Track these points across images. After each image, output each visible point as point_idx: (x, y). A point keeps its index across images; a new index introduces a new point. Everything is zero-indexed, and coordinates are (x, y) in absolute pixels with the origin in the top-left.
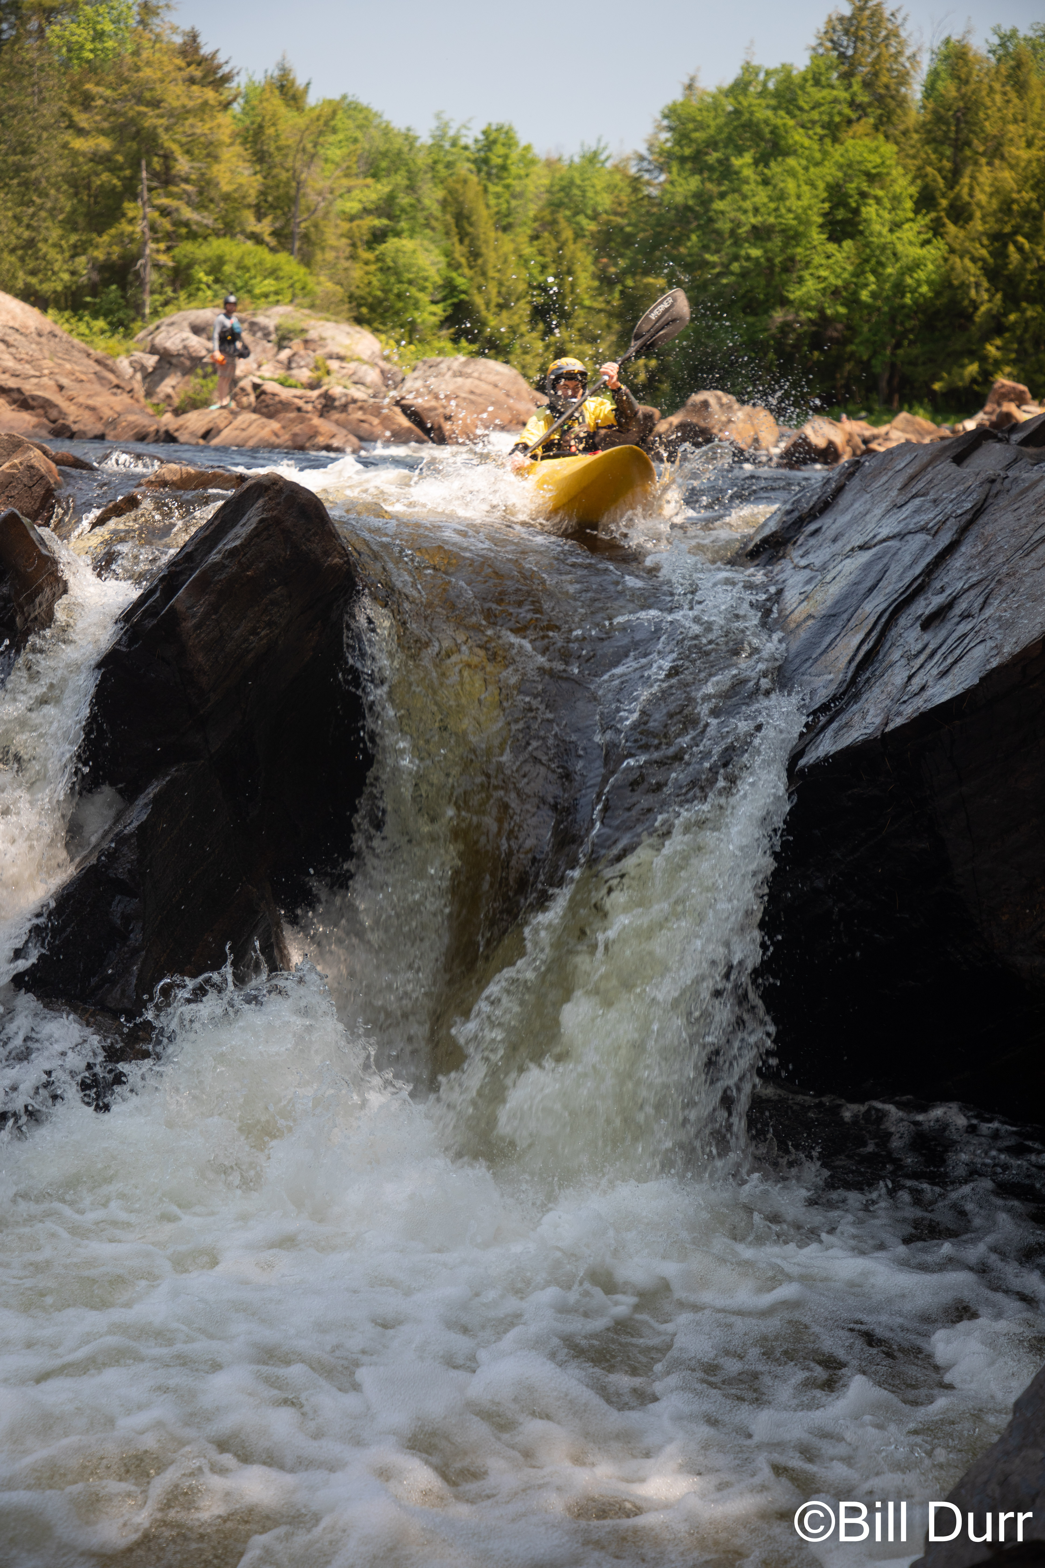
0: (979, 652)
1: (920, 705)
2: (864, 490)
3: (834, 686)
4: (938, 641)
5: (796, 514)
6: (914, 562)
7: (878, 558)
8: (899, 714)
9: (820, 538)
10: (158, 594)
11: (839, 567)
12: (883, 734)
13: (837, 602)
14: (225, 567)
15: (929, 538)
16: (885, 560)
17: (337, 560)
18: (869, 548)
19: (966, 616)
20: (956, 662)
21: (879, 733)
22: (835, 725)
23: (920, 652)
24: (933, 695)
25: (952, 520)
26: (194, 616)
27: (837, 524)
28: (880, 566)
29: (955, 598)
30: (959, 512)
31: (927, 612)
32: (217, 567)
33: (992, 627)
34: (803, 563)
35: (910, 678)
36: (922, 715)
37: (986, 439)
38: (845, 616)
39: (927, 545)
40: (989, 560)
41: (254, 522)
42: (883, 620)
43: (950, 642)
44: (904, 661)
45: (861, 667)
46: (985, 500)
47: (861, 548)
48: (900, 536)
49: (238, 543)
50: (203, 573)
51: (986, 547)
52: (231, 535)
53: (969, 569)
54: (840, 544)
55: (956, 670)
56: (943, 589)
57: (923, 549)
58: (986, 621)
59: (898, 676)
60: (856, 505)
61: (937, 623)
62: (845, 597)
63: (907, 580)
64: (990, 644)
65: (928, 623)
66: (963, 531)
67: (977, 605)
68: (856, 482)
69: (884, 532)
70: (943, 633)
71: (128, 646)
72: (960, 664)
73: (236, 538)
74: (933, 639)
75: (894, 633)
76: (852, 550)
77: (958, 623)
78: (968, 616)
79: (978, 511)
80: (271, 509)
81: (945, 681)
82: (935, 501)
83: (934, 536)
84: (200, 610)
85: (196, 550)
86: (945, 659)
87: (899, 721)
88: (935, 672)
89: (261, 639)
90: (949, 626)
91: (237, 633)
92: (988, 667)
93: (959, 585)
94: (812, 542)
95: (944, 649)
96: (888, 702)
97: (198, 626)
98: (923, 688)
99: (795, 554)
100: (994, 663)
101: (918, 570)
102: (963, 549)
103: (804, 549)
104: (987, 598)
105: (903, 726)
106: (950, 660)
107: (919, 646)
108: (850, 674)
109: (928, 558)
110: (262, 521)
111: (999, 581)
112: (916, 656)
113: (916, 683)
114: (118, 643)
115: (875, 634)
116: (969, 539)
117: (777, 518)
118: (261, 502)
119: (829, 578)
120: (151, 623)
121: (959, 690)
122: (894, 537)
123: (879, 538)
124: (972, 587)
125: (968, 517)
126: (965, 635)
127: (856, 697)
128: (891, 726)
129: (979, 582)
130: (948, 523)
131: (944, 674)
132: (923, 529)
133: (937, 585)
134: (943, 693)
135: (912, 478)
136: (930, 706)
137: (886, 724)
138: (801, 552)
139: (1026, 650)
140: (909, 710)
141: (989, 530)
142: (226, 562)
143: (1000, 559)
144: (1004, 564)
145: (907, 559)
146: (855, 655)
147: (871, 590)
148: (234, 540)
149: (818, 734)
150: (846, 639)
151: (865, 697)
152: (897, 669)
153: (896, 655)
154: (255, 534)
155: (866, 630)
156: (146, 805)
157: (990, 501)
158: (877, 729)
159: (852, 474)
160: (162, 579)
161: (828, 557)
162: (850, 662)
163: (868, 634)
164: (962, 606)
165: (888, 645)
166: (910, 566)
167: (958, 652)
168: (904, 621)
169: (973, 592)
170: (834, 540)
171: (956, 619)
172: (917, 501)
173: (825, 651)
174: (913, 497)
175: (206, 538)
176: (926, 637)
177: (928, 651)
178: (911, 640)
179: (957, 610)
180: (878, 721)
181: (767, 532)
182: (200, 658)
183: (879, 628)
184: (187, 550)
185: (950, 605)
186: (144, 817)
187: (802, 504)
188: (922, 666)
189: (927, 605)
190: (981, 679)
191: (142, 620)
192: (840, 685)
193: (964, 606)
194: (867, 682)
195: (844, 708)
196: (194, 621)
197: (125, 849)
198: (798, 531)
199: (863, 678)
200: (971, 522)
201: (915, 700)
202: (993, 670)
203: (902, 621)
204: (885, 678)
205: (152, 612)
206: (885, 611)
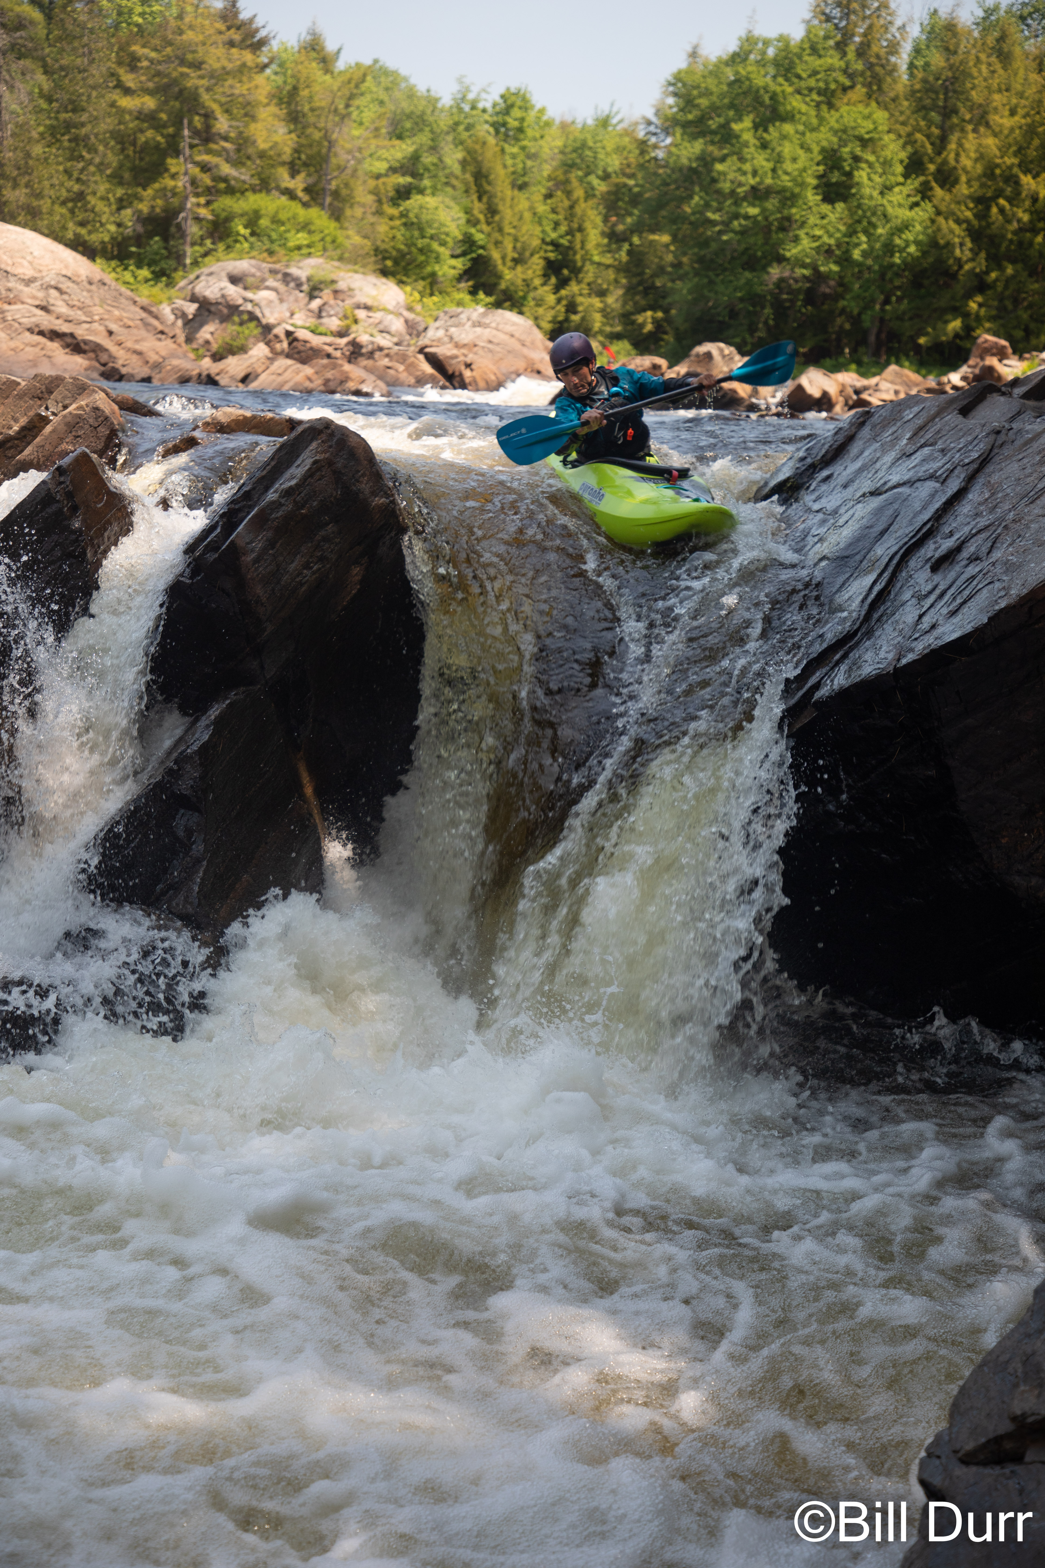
0: (987, 593)
1: (931, 641)
2: (874, 439)
3: (848, 624)
4: (948, 582)
5: (809, 461)
6: (924, 508)
7: (889, 503)
8: (912, 650)
9: (833, 483)
10: (218, 530)
11: (851, 512)
12: (895, 668)
13: (850, 545)
14: (281, 505)
15: (938, 485)
16: (896, 506)
17: (383, 500)
18: (880, 494)
19: (975, 559)
20: (965, 602)
21: (891, 668)
22: (849, 660)
23: (930, 593)
24: (944, 633)
25: (960, 469)
26: (252, 551)
27: (848, 471)
28: (891, 511)
29: (963, 542)
30: (967, 461)
31: (937, 555)
32: (275, 505)
33: (999, 569)
34: (816, 507)
35: (921, 616)
36: (932, 651)
37: (991, 392)
38: (858, 558)
39: (936, 491)
40: (995, 507)
41: (309, 462)
42: (895, 562)
43: (959, 583)
44: (914, 601)
45: (873, 606)
46: (991, 450)
47: (872, 494)
48: (910, 483)
49: (293, 482)
50: (262, 511)
51: (993, 494)
52: (287, 475)
53: (977, 514)
54: (850, 489)
55: (965, 609)
56: (951, 534)
57: (933, 496)
58: (994, 564)
59: (909, 615)
60: (866, 453)
61: (946, 565)
62: (857, 540)
63: (917, 525)
64: (997, 585)
65: (938, 565)
66: (971, 479)
67: (985, 550)
68: (866, 432)
69: (894, 479)
70: (952, 575)
71: (191, 578)
72: (969, 604)
73: (292, 478)
74: (942, 580)
75: (904, 574)
76: (864, 495)
77: (967, 566)
78: (977, 559)
79: (984, 461)
80: (325, 452)
81: (955, 620)
82: (943, 450)
83: (943, 483)
84: (258, 545)
85: (253, 489)
86: (954, 599)
87: (910, 657)
88: (945, 611)
89: (314, 573)
90: (957, 568)
91: (293, 566)
92: (996, 608)
93: (968, 529)
94: (824, 487)
95: (953, 590)
96: (899, 639)
97: (256, 561)
98: (933, 627)
99: (808, 498)
100: (1003, 604)
101: (927, 515)
102: (970, 496)
103: (817, 494)
104: (994, 543)
105: (914, 662)
106: (959, 601)
107: (929, 587)
108: (863, 613)
109: (937, 505)
110: (315, 462)
111: (1006, 527)
112: (927, 596)
113: (927, 621)
114: (182, 575)
115: (886, 575)
116: (977, 487)
117: (791, 464)
118: (314, 445)
119: (841, 521)
120: (212, 557)
121: (969, 628)
122: (904, 484)
123: (889, 484)
124: (979, 532)
125: (975, 466)
126: (973, 577)
127: (869, 634)
128: (904, 661)
129: (986, 528)
130: (956, 472)
131: (953, 613)
132: (932, 477)
133: (946, 530)
134: (953, 631)
135: (921, 428)
136: (940, 643)
137: (899, 660)
138: (813, 497)
139: (1033, 592)
140: (920, 647)
141: (995, 478)
142: (283, 501)
143: (1007, 506)
144: (1010, 510)
145: (917, 506)
146: (867, 595)
147: (882, 533)
148: (289, 480)
149: (832, 669)
150: (858, 580)
151: (877, 633)
152: (908, 608)
153: (907, 595)
154: (309, 474)
155: (878, 571)
156: (208, 726)
157: (996, 451)
158: (889, 664)
159: (863, 424)
160: (222, 516)
161: (839, 502)
162: (863, 601)
163: (880, 575)
164: (970, 550)
165: (899, 585)
166: (920, 512)
167: (967, 593)
169: (980, 537)
170: (845, 486)
171: (964, 562)
172: (926, 450)
173: (839, 590)
174: (922, 447)
175: (263, 478)
176: (937, 578)
177: (937, 592)
178: (921, 581)
179: (965, 554)
180: (890, 656)
181: (781, 477)
182: (259, 590)
183: (891, 569)
184: (245, 489)
185: (958, 549)
186: (206, 737)
187: (814, 451)
188: (932, 606)
189: (937, 549)
190: (990, 619)
191: (204, 553)
192: (854, 622)
193: (972, 549)
194: (879, 620)
195: (858, 644)
196: (253, 555)
197: (188, 767)
198: (811, 477)
199: (876, 616)
200: (978, 471)
201: (926, 637)
202: (1001, 610)
203: (913, 563)
204: (897, 616)
205: (213, 547)
206: (896, 553)
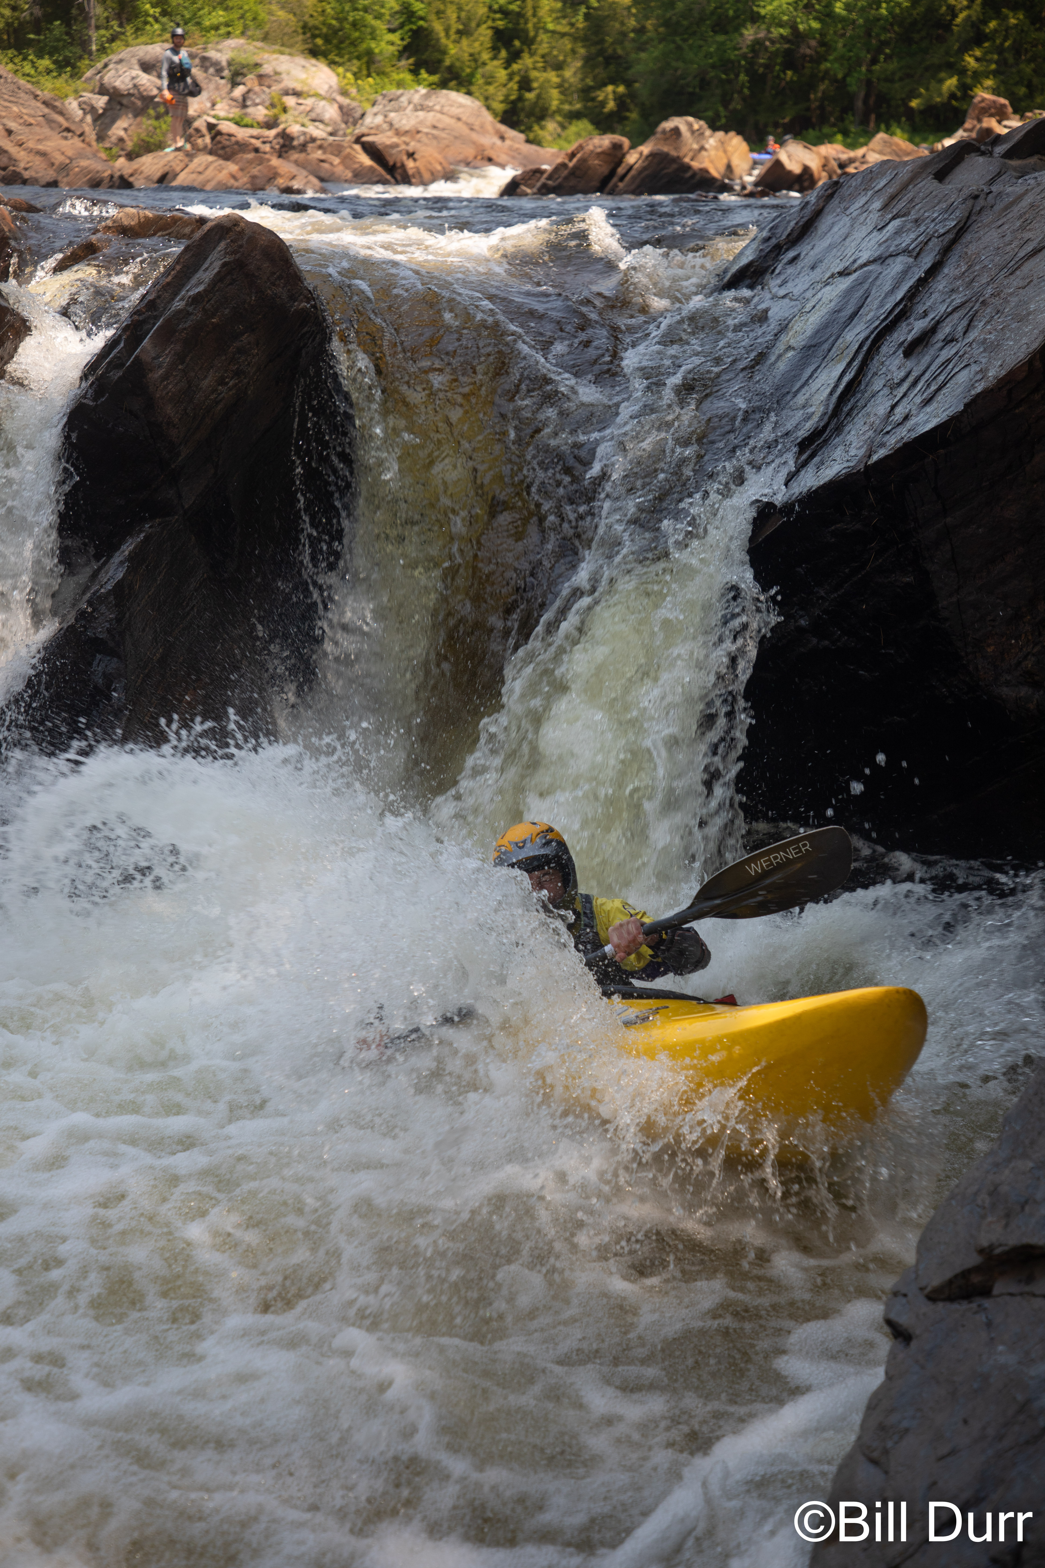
0: (963, 377)
1: (904, 434)
2: (843, 212)
3: (815, 418)
4: (923, 368)
5: (774, 241)
6: (896, 287)
7: (859, 283)
8: (882, 445)
9: (800, 264)
10: (122, 345)
11: (819, 295)
12: (866, 467)
13: (817, 332)
14: (189, 314)
15: (911, 260)
16: (866, 286)
17: (304, 304)
18: (849, 274)
19: (950, 340)
20: (939, 389)
21: (862, 467)
22: (817, 459)
23: (903, 380)
24: (917, 424)
25: (935, 240)
26: (160, 367)
27: (817, 250)
28: (861, 292)
29: (938, 322)
30: (942, 231)
31: (910, 338)
32: (181, 315)
33: (977, 350)
34: (782, 292)
35: (893, 407)
36: (905, 444)
37: (969, 153)
38: (826, 346)
39: (909, 267)
40: (972, 281)
41: (217, 265)
42: (865, 348)
43: (933, 368)
44: (886, 391)
45: (842, 399)
46: (968, 218)
47: (841, 274)
48: (881, 260)
49: (201, 288)
50: (168, 321)
51: (970, 267)
52: (193, 281)
53: (953, 291)
54: (818, 270)
55: (940, 397)
56: (925, 314)
57: (905, 273)
58: (970, 344)
59: (881, 407)
60: (835, 229)
61: (919, 349)
62: (825, 326)
63: (889, 306)
64: (975, 368)
65: (910, 350)
66: (946, 251)
67: (960, 329)
68: (835, 204)
69: (865, 256)
70: (927, 359)
71: (94, 400)
72: (944, 391)
73: (200, 283)
74: (916, 365)
75: (876, 361)
76: (832, 276)
77: (942, 348)
78: (952, 341)
79: (961, 230)
80: (234, 253)
81: (928, 409)
82: (916, 221)
83: (916, 257)
84: (166, 360)
85: (159, 297)
86: (929, 386)
87: (882, 453)
88: (918, 400)
89: (230, 389)
90: (932, 351)
91: (206, 382)
92: (973, 393)
93: (942, 308)
94: (790, 270)
95: (927, 376)
96: (870, 433)
97: (165, 377)
98: (906, 418)
99: (773, 283)
100: (979, 388)
101: (899, 295)
102: (946, 271)
103: (782, 277)
104: (971, 321)
105: (887, 457)
106: (933, 388)
107: (902, 374)
108: (831, 407)
109: (910, 282)
110: (224, 265)
111: (983, 302)
112: (899, 384)
113: (900, 412)
114: (84, 397)
115: (856, 363)
116: (953, 260)
117: (754, 246)
118: (222, 245)
119: (809, 306)
120: (116, 375)
121: (944, 417)
122: (874, 261)
123: (860, 262)
124: (955, 310)
125: (951, 236)
126: (949, 361)
127: (839, 429)
128: (875, 458)
129: (963, 304)
130: (931, 244)
131: (927, 402)
132: (905, 251)
133: (920, 309)
134: (927, 421)
135: (892, 198)
136: (914, 435)
137: (870, 456)
138: (779, 281)
139: (1011, 373)
140: (893, 441)
141: (972, 249)
142: (190, 309)
143: (984, 279)
144: (988, 284)
145: (889, 284)
146: (836, 386)
147: (852, 317)
148: (197, 285)
149: (800, 469)
150: (826, 371)
151: (847, 429)
152: (879, 399)
153: (878, 384)
154: (219, 279)
155: (848, 360)
156: (122, 563)
157: (973, 218)
158: (860, 461)
159: (831, 196)
160: (126, 329)
161: (806, 286)
162: (831, 394)
163: (849, 364)
164: (945, 330)
165: (869, 374)
166: (892, 291)
167: (942, 378)
168: (886, 349)
169: (956, 316)
170: (813, 268)
171: (940, 345)
172: (899, 222)
173: (806, 383)
174: (893, 218)
175: (168, 284)
176: (909, 364)
177: (911, 379)
178: (893, 368)
179: (941, 335)
180: (861, 453)
181: (744, 261)
182: (169, 410)
183: (860, 357)
184: (151, 297)
185: (933, 330)
186: (120, 575)
187: (779, 230)
188: (905, 395)
189: (910, 331)
190: (967, 406)
191: (107, 371)
192: (821, 418)
193: (947, 330)
194: (849, 414)
195: (826, 441)
196: (161, 372)
197: (103, 609)
198: (776, 259)
199: (846, 409)
200: (954, 242)
201: (898, 430)
202: (978, 395)
203: (884, 349)
204: (868, 409)
205: (116, 364)
206: (867, 338)
